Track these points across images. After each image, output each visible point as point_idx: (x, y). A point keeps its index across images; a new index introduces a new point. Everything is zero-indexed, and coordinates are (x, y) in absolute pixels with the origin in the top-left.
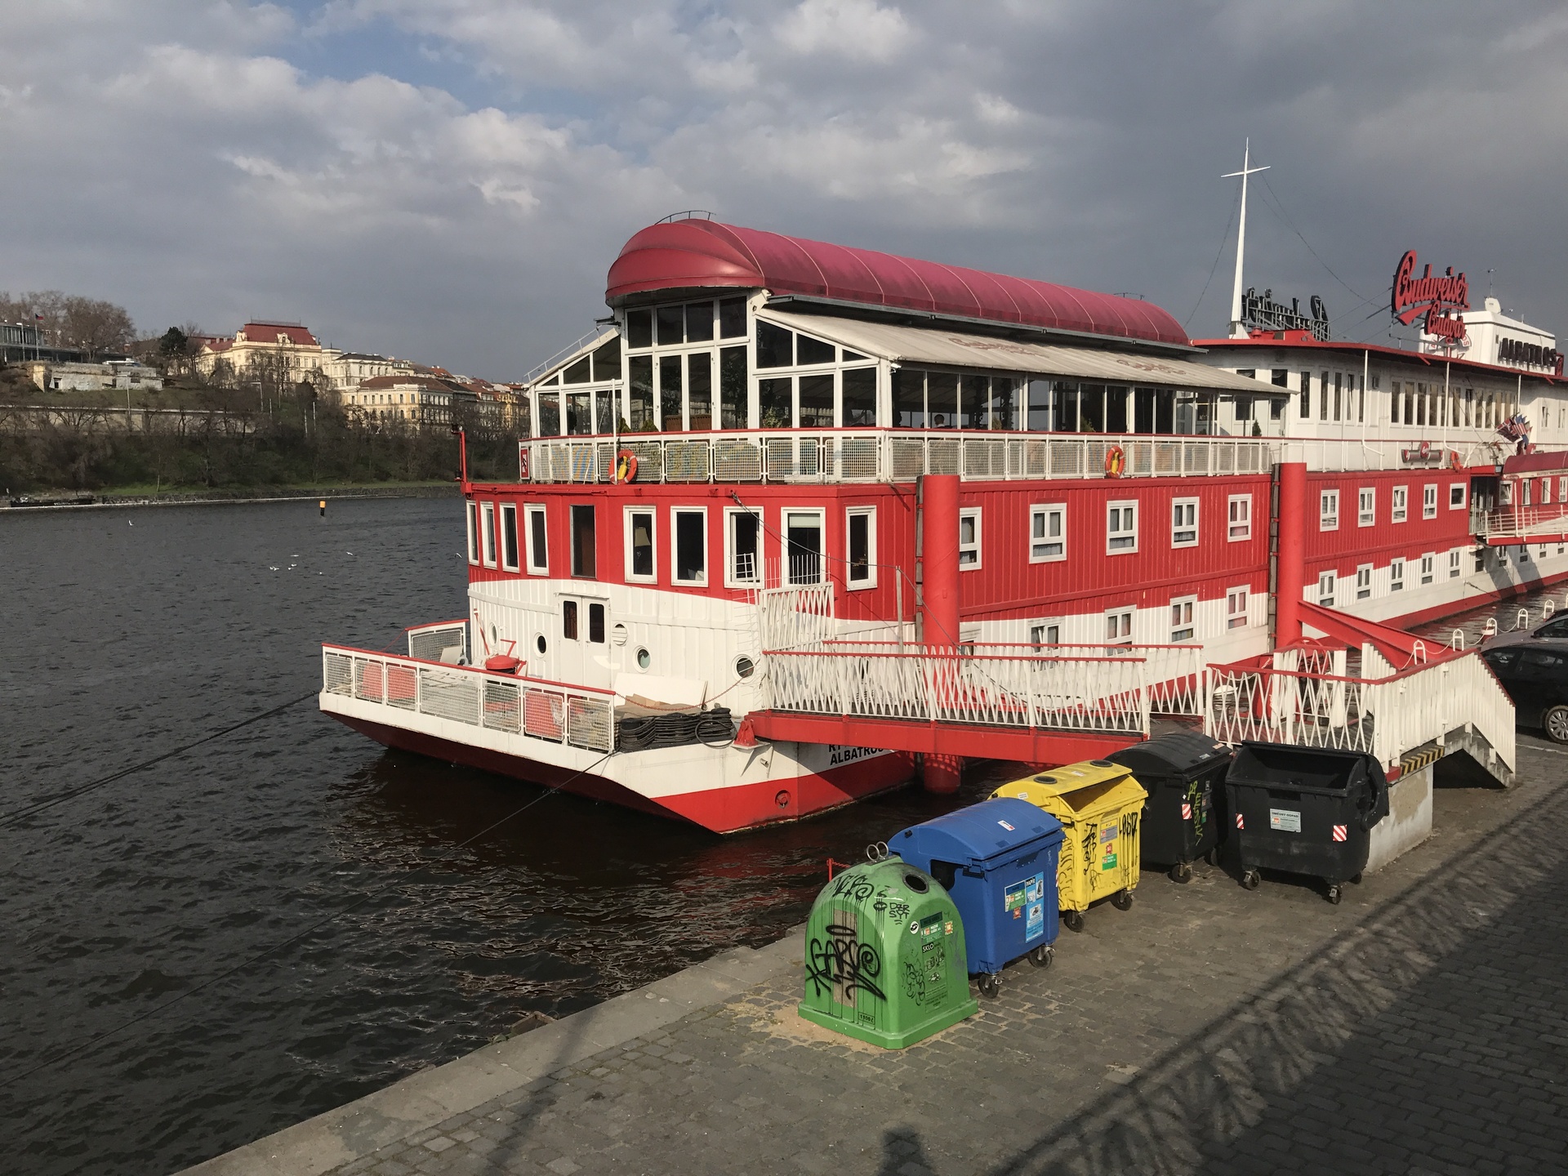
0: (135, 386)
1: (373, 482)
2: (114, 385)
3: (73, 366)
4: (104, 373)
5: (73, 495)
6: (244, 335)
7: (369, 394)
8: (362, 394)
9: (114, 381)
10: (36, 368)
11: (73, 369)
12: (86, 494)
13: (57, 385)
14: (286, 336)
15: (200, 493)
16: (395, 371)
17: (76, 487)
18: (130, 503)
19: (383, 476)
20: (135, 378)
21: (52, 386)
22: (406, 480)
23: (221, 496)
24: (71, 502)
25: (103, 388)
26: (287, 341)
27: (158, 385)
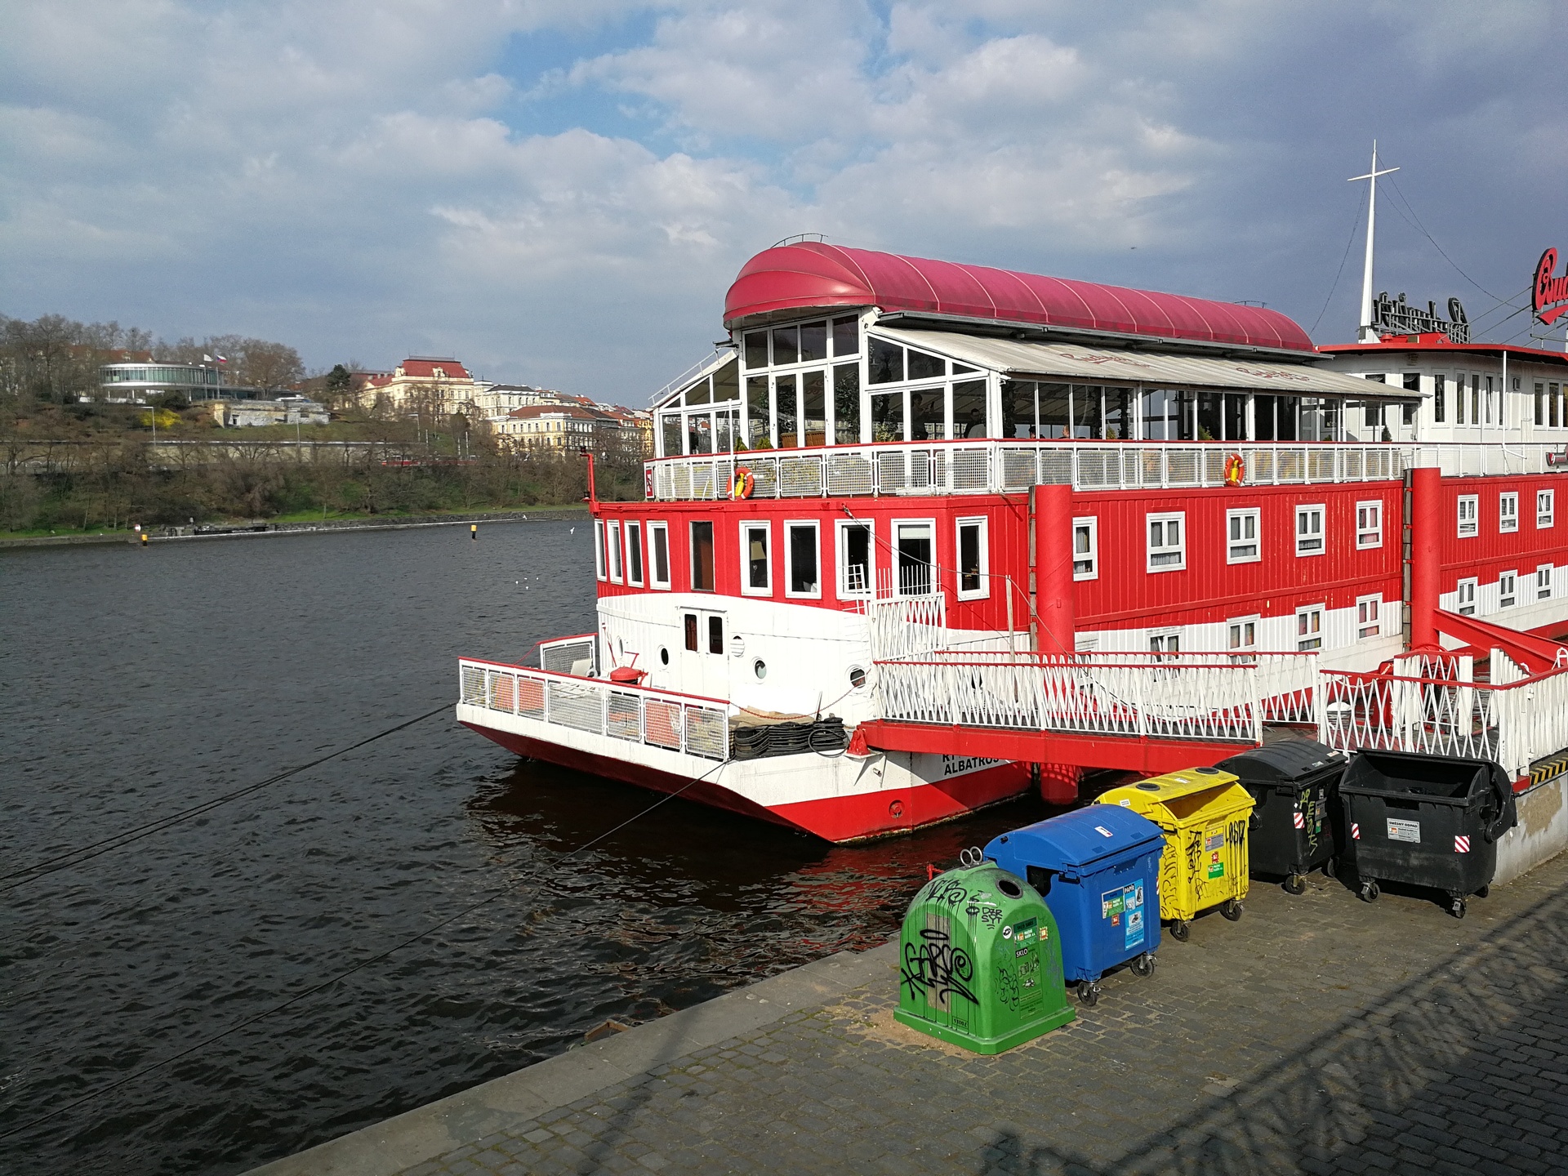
0: (304, 420)
2: (285, 421)
3: (248, 403)
4: (277, 409)
5: (249, 523)
6: (403, 370)
7: (518, 423)
8: (512, 423)
9: (286, 416)
10: (217, 407)
11: (249, 407)
12: (260, 522)
13: (235, 421)
14: (441, 370)
15: (363, 519)
16: (542, 400)
17: (251, 515)
18: (300, 530)
20: (304, 413)
21: (231, 422)
22: (552, 504)
23: (384, 522)
24: (247, 530)
25: (276, 423)
26: (442, 375)
27: (325, 419)
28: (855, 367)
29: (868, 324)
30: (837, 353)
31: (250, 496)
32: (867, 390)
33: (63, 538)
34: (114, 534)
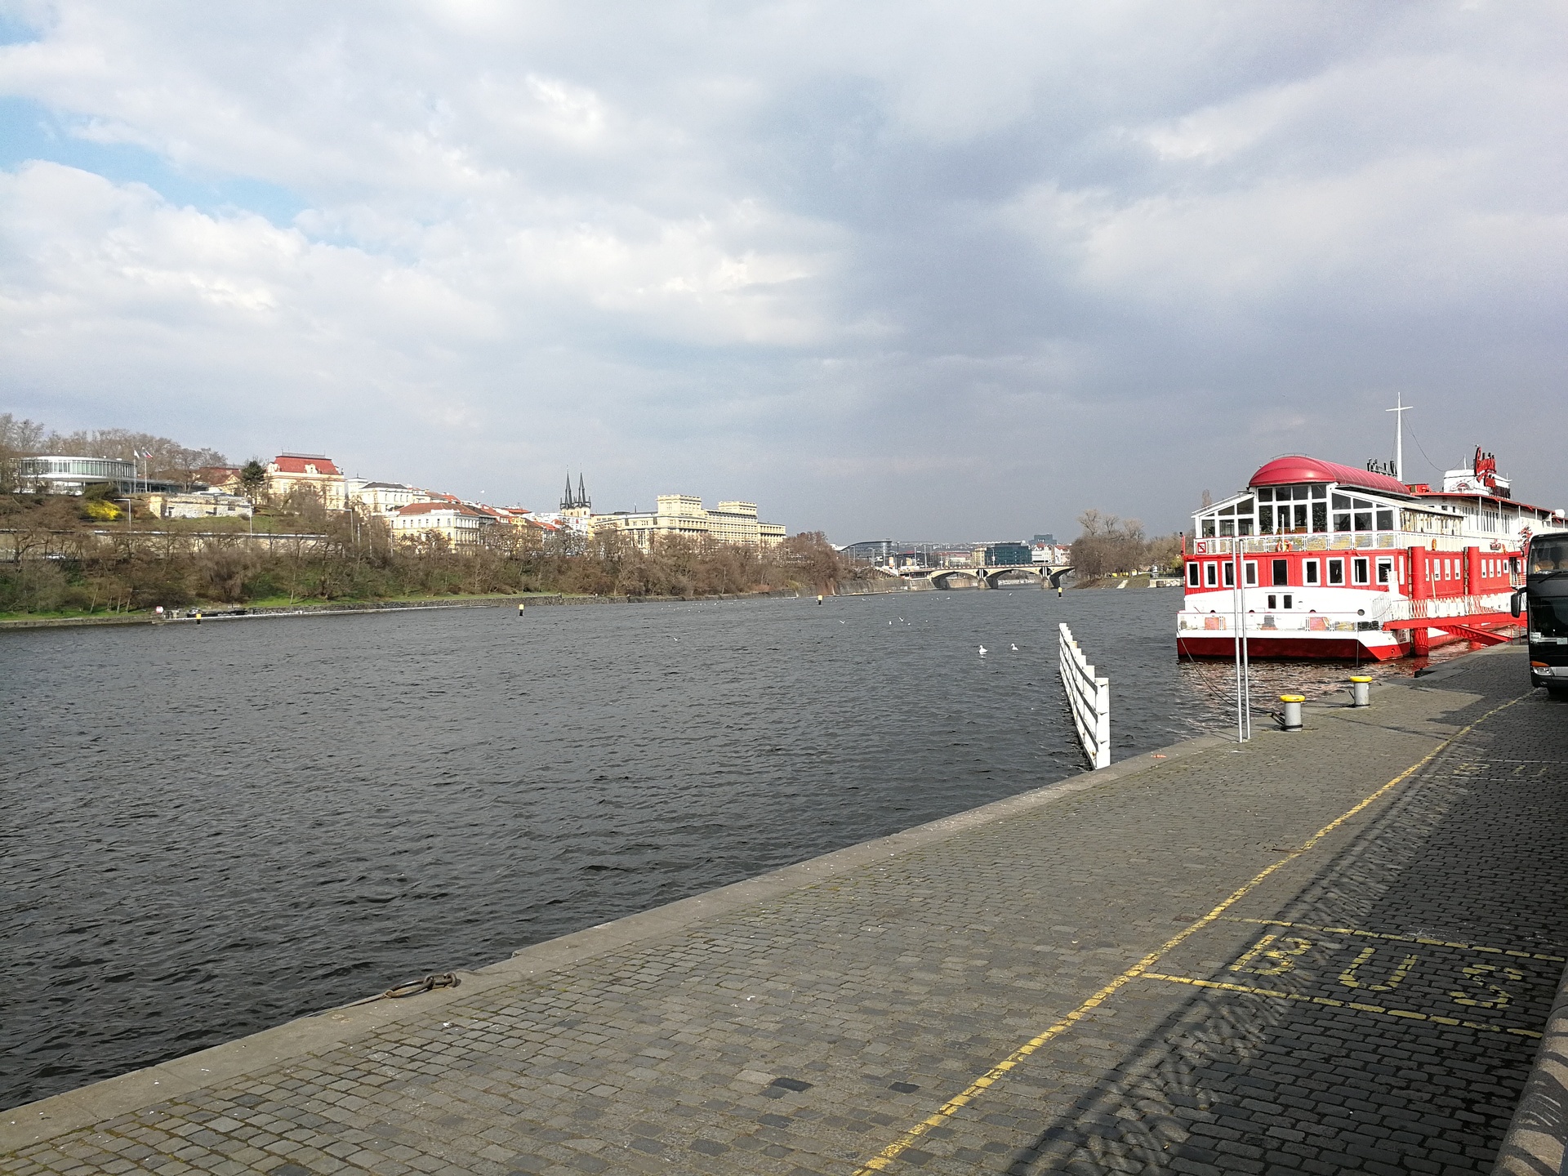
2: (215, 513)
3: (182, 497)
4: (208, 503)
5: (230, 608)
6: (276, 465)
7: (408, 518)
8: (402, 518)
9: (215, 509)
10: (153, 499)
11: (184, 500)
12: (238, 606)
13: (170, 513)
14: (314, 467)
16: (415, 497)
18: (273, 614)
20: (231, 507)
21: (167, 514)
24: (230, 613)
25: (207, 515)
26: (316, 471)
27: (249, 512)
28: (1324, 505)
29: (1331, 489)
30: (1313, 497)
31: (231, 582)
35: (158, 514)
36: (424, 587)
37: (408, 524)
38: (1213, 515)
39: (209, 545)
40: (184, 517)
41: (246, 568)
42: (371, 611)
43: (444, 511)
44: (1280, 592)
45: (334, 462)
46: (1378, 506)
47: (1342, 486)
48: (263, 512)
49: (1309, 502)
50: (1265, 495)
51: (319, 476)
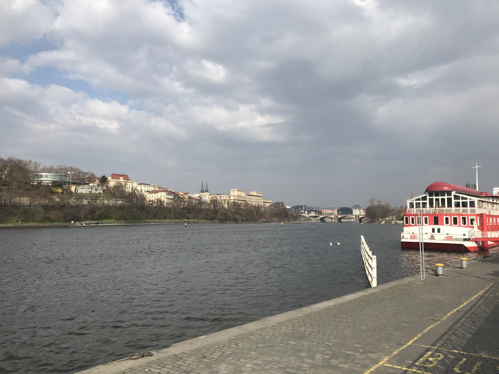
0: (96, 192)
1: (163, 220)
2: (91, 192)
3: (81, 186)
4: (89, 188)
5: (94, 222)
6: (111, 177)
7: (151, 195)
8: (149, 195)
9: (91, 190)
10: (73, 187)
11: (82, 187)
12: (96, 222)
13: (77, 191)
15: (123, 222)
17: (94, 219)
18: (107, 224)
19: (165, 218)
20: (96, 190)
22: (171, 219)
24: (94, 224)
25: (88, 192)
26: (123, 179)
27: (102, 192)
28: (451, 198)
29: (453, 193)
30: (447, 196)
31: (95, 214)
32: (453, 201)
33: (47, 224)
34: (60, 224)
35: (74, 192)
36: (155, 217)
37: (151, 197)
38: (413, 201)
39: (89, 202)
40: (82, 193)
41: (99, 209)
42: (138, 224)
43: (163, 193)
44: (436, 227)
45: (129, 176)
46: (470, 199)
47: (457, 192)
48: (106, 192)
49: (446, 197)
50: (431, 195)
51: (124, 181)
